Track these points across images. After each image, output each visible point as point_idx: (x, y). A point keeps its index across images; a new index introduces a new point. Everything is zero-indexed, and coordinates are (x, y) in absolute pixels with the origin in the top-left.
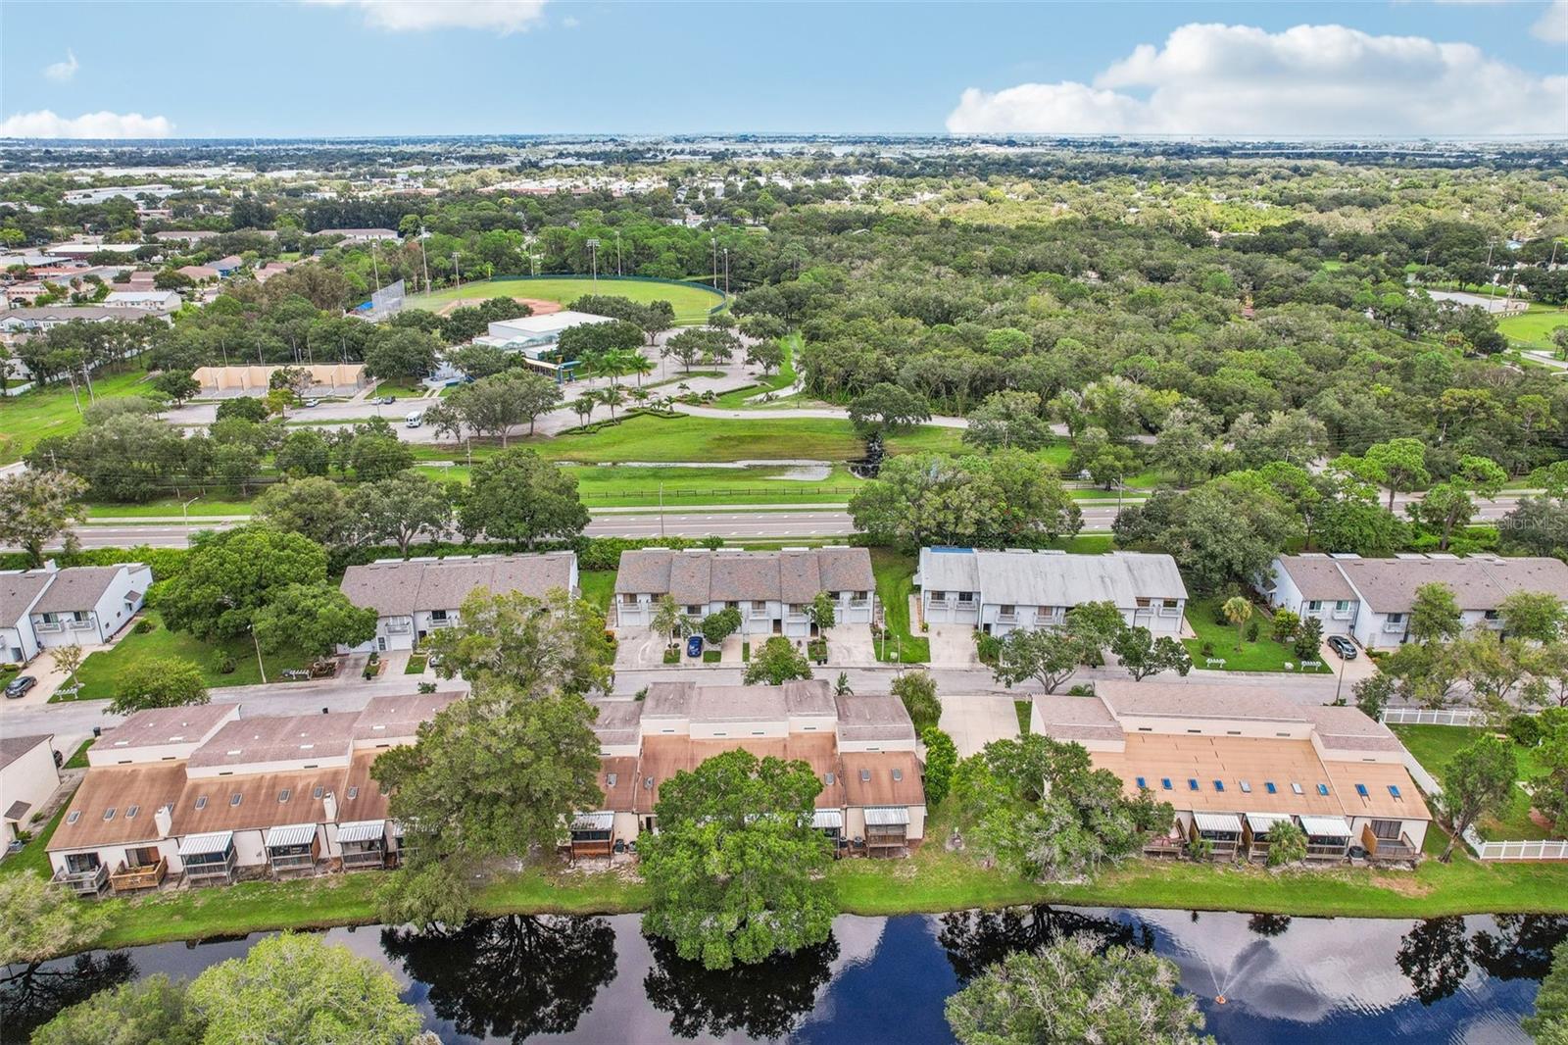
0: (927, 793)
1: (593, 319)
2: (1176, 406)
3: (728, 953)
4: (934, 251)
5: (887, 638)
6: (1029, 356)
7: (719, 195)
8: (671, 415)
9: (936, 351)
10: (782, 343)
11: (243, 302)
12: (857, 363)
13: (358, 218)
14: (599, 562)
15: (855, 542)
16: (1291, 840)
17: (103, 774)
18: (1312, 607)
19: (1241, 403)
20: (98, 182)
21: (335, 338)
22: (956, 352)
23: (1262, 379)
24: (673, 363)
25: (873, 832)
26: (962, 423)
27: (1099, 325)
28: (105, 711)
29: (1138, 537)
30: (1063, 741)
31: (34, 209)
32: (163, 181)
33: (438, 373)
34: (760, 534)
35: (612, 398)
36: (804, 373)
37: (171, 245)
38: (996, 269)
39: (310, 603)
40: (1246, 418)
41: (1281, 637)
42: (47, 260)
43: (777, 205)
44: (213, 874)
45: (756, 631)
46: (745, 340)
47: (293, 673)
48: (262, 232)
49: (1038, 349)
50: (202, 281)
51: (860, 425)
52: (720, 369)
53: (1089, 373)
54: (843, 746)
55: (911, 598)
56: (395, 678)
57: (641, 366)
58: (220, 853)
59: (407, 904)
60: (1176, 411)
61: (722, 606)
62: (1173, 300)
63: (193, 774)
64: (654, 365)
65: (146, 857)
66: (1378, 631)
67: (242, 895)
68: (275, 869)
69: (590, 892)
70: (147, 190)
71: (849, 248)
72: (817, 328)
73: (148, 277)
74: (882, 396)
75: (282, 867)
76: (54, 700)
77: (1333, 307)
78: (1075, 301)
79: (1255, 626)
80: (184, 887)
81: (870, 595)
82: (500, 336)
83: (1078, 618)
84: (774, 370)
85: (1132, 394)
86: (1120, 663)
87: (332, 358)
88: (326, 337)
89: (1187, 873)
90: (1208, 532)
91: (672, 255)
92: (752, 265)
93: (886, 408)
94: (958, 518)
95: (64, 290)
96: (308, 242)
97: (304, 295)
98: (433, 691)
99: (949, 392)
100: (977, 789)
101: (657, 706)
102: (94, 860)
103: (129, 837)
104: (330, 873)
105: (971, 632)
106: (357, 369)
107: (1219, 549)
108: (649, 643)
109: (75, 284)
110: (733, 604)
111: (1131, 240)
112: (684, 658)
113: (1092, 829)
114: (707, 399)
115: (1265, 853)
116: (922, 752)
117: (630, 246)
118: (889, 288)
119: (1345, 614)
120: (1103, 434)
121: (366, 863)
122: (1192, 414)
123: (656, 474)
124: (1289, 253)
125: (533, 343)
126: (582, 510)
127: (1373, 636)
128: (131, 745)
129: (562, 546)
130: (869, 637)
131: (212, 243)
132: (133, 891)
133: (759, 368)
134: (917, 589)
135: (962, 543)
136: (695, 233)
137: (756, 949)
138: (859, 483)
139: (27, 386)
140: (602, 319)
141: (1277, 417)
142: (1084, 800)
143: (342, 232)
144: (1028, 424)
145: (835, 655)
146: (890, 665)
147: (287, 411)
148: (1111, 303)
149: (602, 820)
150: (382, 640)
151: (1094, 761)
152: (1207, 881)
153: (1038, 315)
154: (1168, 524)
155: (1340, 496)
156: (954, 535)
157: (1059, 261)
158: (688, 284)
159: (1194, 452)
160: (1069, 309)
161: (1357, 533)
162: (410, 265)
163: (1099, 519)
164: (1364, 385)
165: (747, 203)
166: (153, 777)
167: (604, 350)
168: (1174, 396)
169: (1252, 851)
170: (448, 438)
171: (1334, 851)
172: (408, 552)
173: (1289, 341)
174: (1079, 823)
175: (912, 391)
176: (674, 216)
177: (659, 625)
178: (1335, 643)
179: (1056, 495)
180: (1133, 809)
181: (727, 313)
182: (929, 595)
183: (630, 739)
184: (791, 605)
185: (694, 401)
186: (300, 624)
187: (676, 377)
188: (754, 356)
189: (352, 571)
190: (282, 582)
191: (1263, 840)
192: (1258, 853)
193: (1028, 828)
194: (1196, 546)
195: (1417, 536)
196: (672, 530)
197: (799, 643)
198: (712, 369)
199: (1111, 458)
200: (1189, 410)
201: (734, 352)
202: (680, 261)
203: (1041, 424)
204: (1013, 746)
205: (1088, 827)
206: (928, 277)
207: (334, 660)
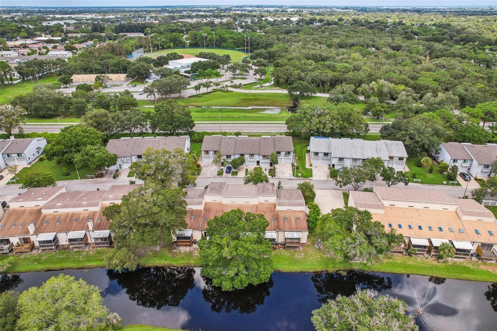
0: (308, 226)
1: (203, 60)
2: (403, 90)
3: (231, 285)
4: (320, 40)
5: (297, 168)
6: (351, 73)
7: (249, 23)
8: (227, 91)
9: (319, 71)
10: (266, 69)
11: (90, 54)
12: (291, 74)
13: (132, 29)
14: (198, 140)
15: (287, 134)
16: (449, 250)
17: (14, 211)
18: (454, 162)
19: (426, 90)
20: (54, 19)
21: (118, 65)
22: (326, 71)
23: (434, 82)
24: (229, 74)
25: (288, 241)
26: (327, 95)
27: (376, 63)
28: (20, 188)
29: (389, 135)
30: (361, 209)
31: (31, 27)
32: (73, 19)
33: (151, 77)
34: (255, 131)
35: (207, 85)
36: (273, 78)
37: (72, 38)
38: (341, 46)
39: (93, 152)
40: (429, 95)
41: (441, 172)
42: (33, 42)
43: (267, 25)
44: (49, 248)
45: (250, 165)
46: (254, 67)
47: (89, 176)
48: (101, 34)
49: (354, 71)
50: (80, 49)
51: (291, 95)
52: (245, 77)
53: (372, 79)
54: (278, 208)
55: (307, 155)
56: (124, 179)
57: (218, 75)
58: (51, 241)
59: (114, 262)
60: (403, 92)
61: (239, 156)
62: (402, 56)
63: (44, 212)
64: (223, 75)
65: (26, 241)
66: (479, 171)
67: (59, 255)
68: (71, 247)
69: (183, 259)
70: (67, 21)
71: (291, 38)
72: (278, 63)
73: (62, 47)
74: (299, 85)
75: (74, 246)
76: (8, 183)
77: (460, 59)
78: (367, 56)
79: (432, 167)
80: (40, 252)
81: (292, 153)
82: (172, 65)
83: (368, 163)
84: (263, 77)
85: (387, 86)
86: (383, 180)
87: (117, 72)
88: (115, 65)
89: (407, 260)
90: (416, 133)
91: (232, 40)
92: (258, 44)
93: (301, 89)
94: (324, 127)
95: (36, 51)
96: (115, 36)
97: (110, 52)
98: (134, 183)
99: (323, 85)
100: (328, 226)
101: (211, 191)
102: (8, 241)
103: (20, 234)
104: (91, 248)
105: (328, 167)
106: (124, 75)
107: (420, 139)
108: (213, 168)
109: (40, 49)
110: (243, 155)
111: (387, 37)
112: (224, 174)
113: (372, 244)
114: (240, 86)
115: (438, 254)
116: (308, 211)
117: (218, 37)
118: (304, 51)
119: (467, 165)
120: (377, 99)
121: (103, 245)
122: (409, 93)
123: (220, 111)
124: (442, 42)
125: (183, 67)
126: (192, 121)
127: (477, 173)
128: (23, 201)
129: (185, 134)
130: (291, 168)
131: (84, 37)
132: (21, 252)
133: (258, 76)
134: (309, 151)
135: (325, 135)
136: (240, 33)
137: (242, 284)
138: (289, 114)
139: (19, 81)
140: (206, 60)
141: (440, 94)
142: (369, 233)
143: (126, 34)
144: (350, 95)
145: (278, 174)
146: (298, 178)
147: (101, 89)
148: (380, 57)
149: (188, 233)
150: (120, 165)
151: (373, 218)
152: (414, 264)
153: (354, 60)
154: (401, 130)
155: (465, 122)
156: (323, 133)
157: (362, 44)
158: (237, 50)
159: (410, 106)
160: (365, 58)
161: (471, 136)
162: (146, 43)
163: (375, 128)
164: (473, 84)
165: (258, 25)
166: (31, 213)
167: (205, 69)
168: (403, 87)
169: (432, 253)
170: (151, 98)
171: (465, 255)
172: (132, 135)
173: (444, 69)
174: (367, 242)
175: (310, 84)
176: (234, 29)
177: (215, 162)
178: (463, 175)
179: (360, 119)
180: (387, 236)
181: (248, 59)
182: (313, 154)
183: (200, 203)
184: (263, 156)
185: (235, 87)
186: (90, 159)
187: (230, 79)
188: (256, 72)
189: (111, 141)
190: (85, 144)
191: (437, 249)
192: (434, 254)
193: (347, 243)
194: (411, 138)
195: (493, 137)
196: (224, 129)
197: (266, 169)
198: (242, 77)
199: (380, 107)
200: (408, 92)
201: (250, 71)
202: (234, 42)
203: (355, 96)
204: (343, 211)
205: (371, 243)
206: (317, 48)
207: (104, 172)
